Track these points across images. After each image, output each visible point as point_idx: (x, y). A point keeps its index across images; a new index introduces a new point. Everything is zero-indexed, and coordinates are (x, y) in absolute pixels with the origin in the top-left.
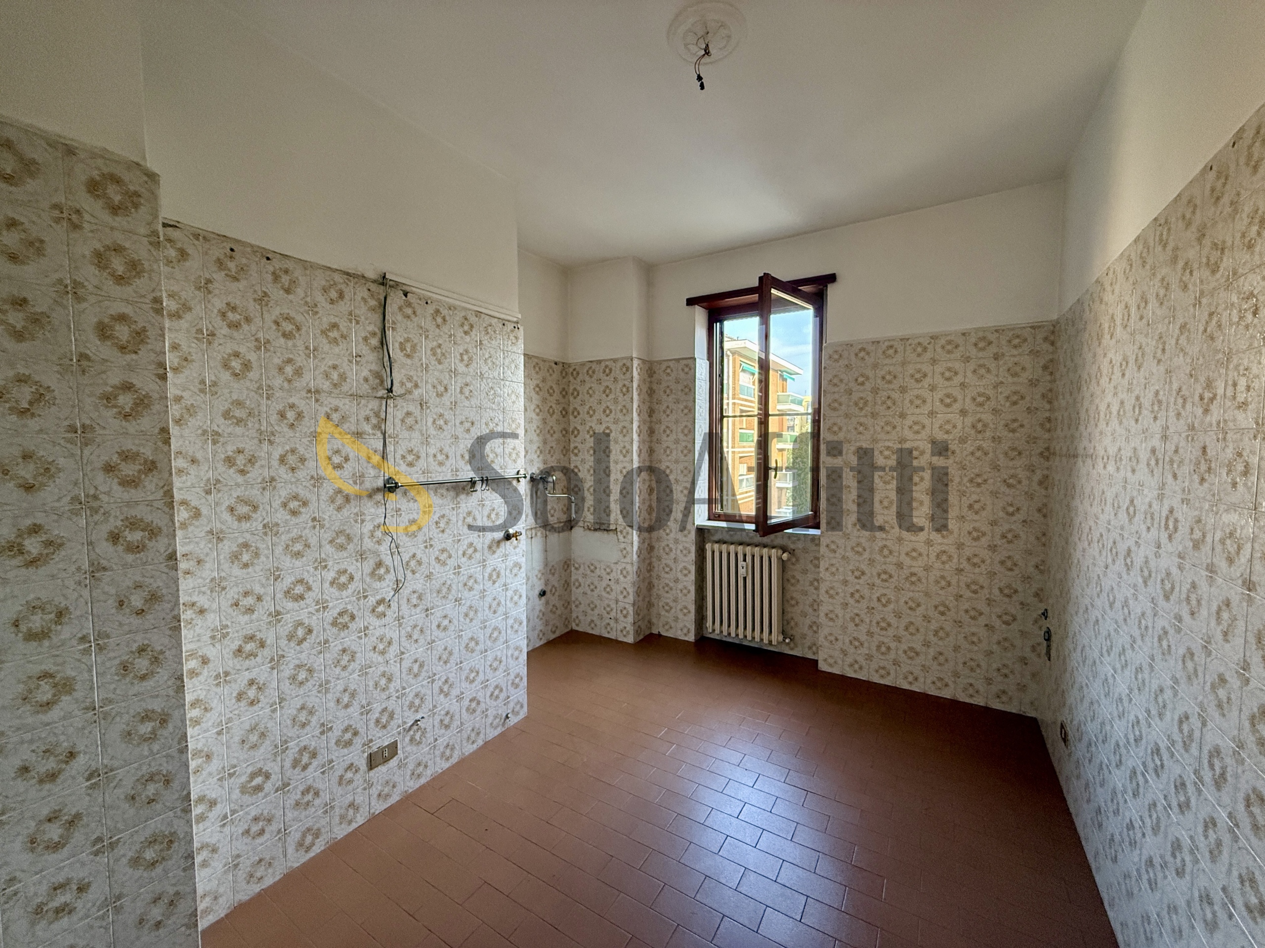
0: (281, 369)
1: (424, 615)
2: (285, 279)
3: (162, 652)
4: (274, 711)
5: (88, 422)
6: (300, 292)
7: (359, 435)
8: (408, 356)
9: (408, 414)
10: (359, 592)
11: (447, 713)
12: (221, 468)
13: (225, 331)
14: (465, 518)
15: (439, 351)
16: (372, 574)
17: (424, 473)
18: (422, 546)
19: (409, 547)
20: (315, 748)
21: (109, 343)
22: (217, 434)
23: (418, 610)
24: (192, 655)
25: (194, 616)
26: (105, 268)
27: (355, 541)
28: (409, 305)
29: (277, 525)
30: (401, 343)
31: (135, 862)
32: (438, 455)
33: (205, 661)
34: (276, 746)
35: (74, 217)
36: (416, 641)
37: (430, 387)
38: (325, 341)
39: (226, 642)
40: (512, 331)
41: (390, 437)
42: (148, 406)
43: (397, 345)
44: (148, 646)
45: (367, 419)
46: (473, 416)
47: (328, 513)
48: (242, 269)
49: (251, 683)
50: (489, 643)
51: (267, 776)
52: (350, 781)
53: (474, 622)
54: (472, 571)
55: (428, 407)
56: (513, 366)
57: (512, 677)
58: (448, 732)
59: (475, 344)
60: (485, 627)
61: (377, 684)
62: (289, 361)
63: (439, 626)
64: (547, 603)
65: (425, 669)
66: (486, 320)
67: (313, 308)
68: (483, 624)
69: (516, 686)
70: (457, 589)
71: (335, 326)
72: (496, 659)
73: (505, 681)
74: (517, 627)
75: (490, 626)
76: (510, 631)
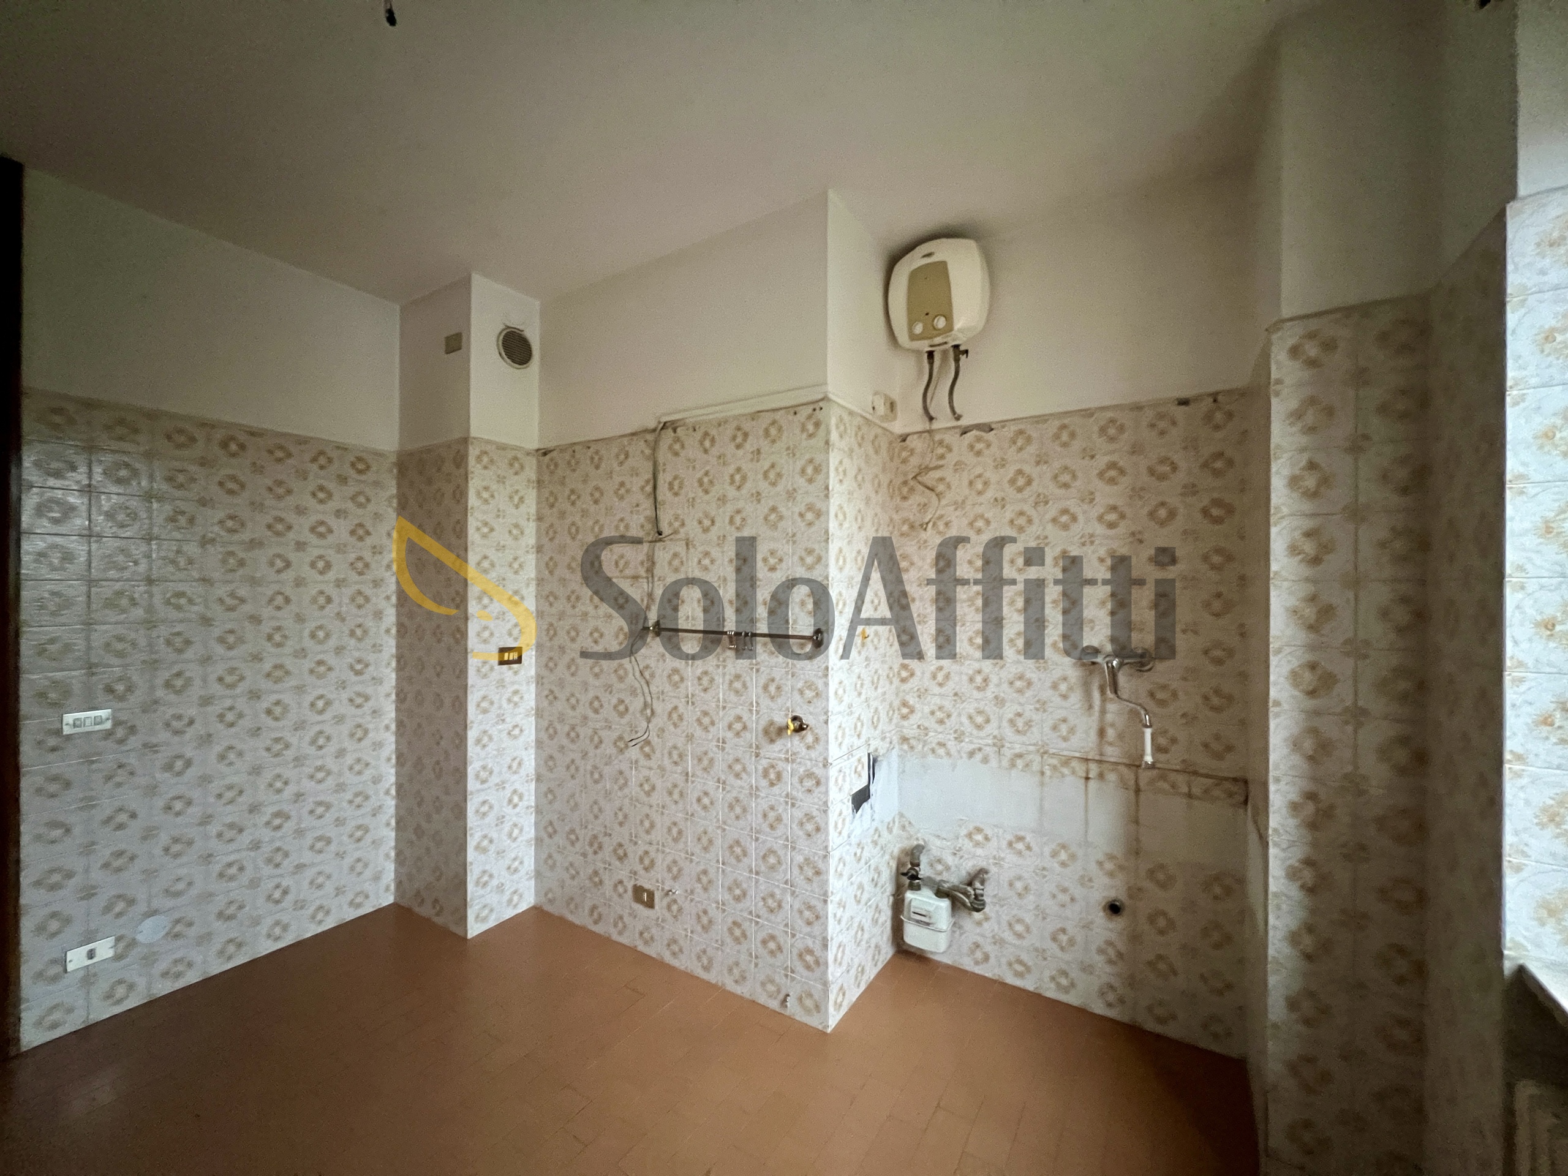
1: (683, 778)
2: (596, 459)
7: (635, 577)
8: (676, 494)
9: (675, 555)
11: (705, 912)
13: (570, 508)
14: (732, 681)
15: (706, 480)
17: (688, 618)
18: (683, 701)
19: (674, 698)
28: (678, 440)
36: (676, 802)
37: (696, 523)
40: (809, 418)
41: (659, 579)
43: (666, 486)
45: (642, 563)
48: (577, 463)
52: (621, 896)
53: (742, 822)
54: (739, 754)
55: (694, 546)
56: (809, 470)
57: (800, 945)
58: (705, 936)
59: (750, 456)
60: (757, 839)
61: (642, 822)
62: (597, 522)
63: (699, 800)
64: (1135, 938)
65: (683, 840)
66: (767, 419)
67: (610, 475)
68: (756, 835)
69: (808, 967)
70: (720, 767)
71: (622, 484)
72: (772, 895)
73: (787, 942)
74: (810, 873)
75: (764, 842)
76: (796, 871)
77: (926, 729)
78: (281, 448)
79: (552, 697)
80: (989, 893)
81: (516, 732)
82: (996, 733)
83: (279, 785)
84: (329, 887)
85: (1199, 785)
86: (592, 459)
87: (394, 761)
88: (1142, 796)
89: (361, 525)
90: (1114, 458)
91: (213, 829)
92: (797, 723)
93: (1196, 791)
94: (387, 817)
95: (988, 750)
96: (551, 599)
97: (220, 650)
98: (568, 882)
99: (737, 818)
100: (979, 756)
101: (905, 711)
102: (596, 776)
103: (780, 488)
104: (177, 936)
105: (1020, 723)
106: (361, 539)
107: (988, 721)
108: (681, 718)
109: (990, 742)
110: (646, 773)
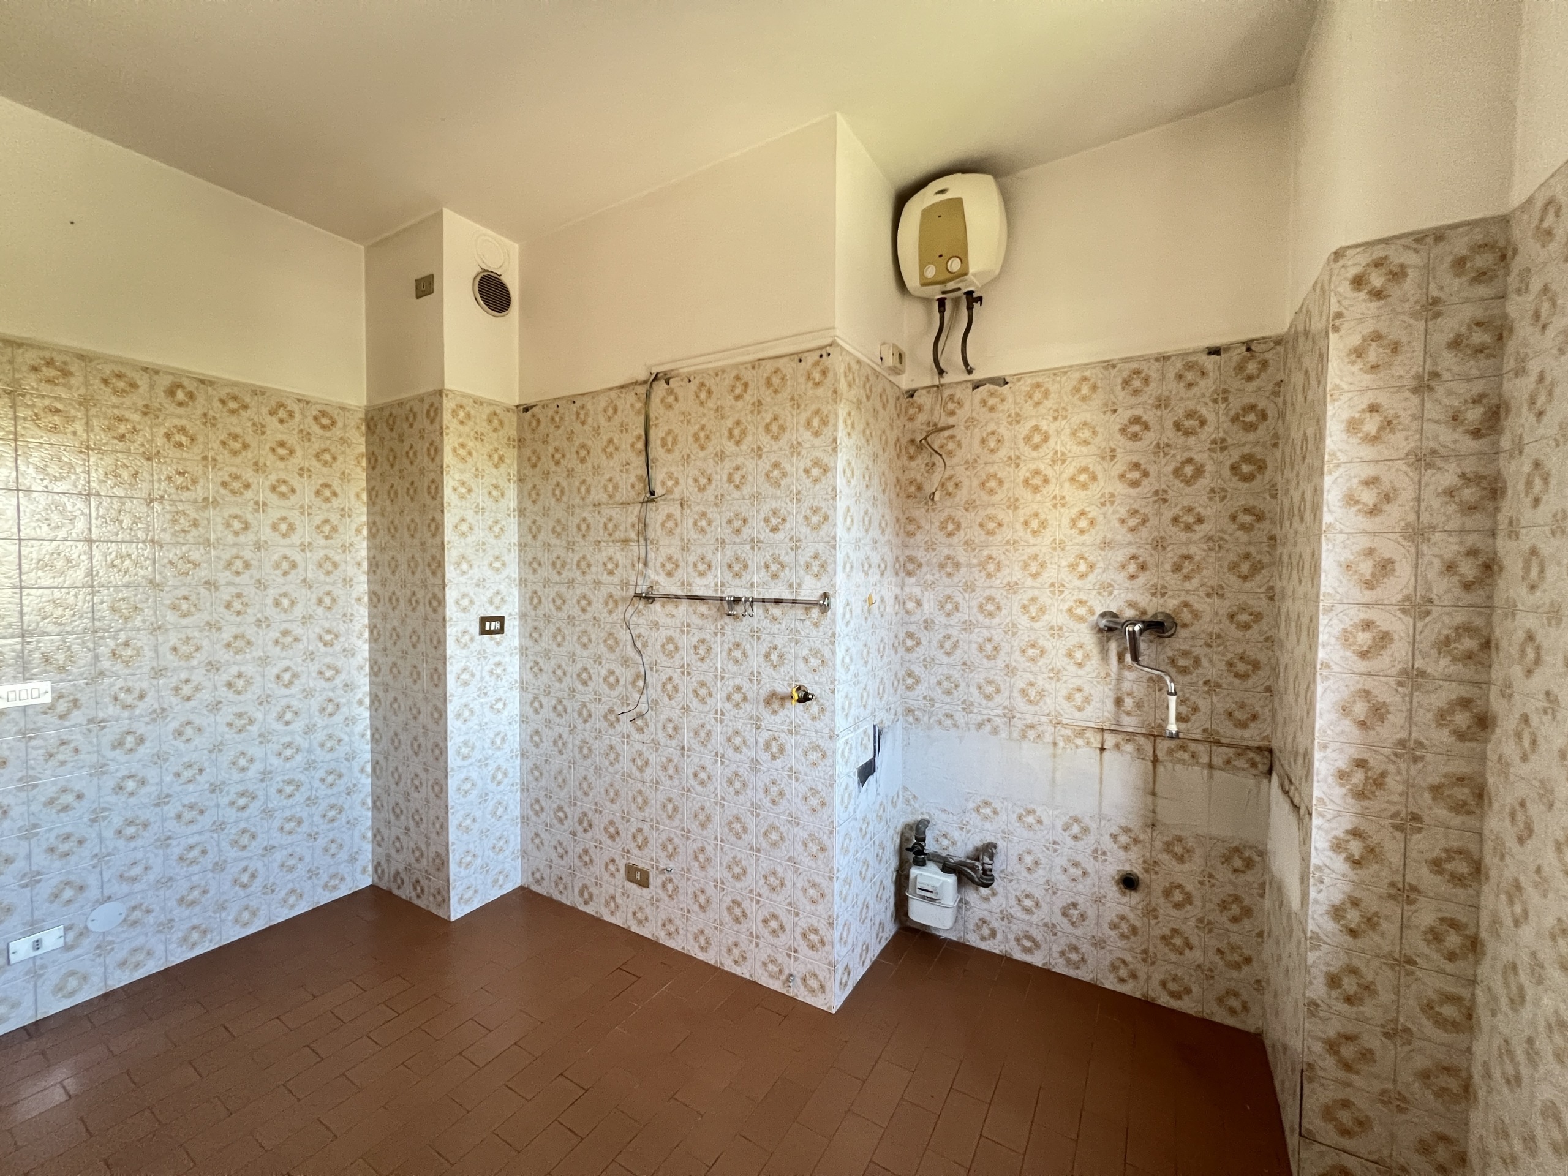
0: (579, 490)
1: (678, 752)
6: (591, 420)
7: (626, 541)
8: (669, 451)
9: (669, 516)
11: (703, 891)
12: (550, 569)
13: (554, 468)
14: (730, 650)
15: (702, 434)
19: (668, 668)
20: (591, 820)
22: (549, 545)
23: (674, 743)
26: (429, 455)
28: (671, 392)
32: (699, 563)
34: (570, 797)
36: (671, 778)
37: (690, 481)
38: (605, 457)
40: (816, 365)
41: (651, 543)
43: (659, 442)
45: (633, 525)
46: (745, 510)
47: (603, 613)
48: (562, 418)
50: (764, 843)
51: (566, 816)
52: (613, 875)
53: (741, 798)
54: (739, 725)
55: (689, 507)
56: (816, 422)
57: (803, 923)
58: (702, 915)
59: (750, 407)
60: (758, 815)
61: (634, 798)
62: (584, 482)
63: (695, 775)
64: (1150, 912)
65: (679, 816)
66: (769, 367)
67: (597, 430)
68: (755, 809)
69: (813, 947)
70: (718, 740)
71: (611, 441)
72: (774, 873)
73: (787, 920)
74: (814, 848)
75: (765, 818)
76: (799, 847)
77: (932, 699)
78: (235, 398)
79: (537, 669)
80: (998, 866)
81: (500, 705)
82: (1007, 703)
83: (243, 762)
84: (302, 870)
85: (1220, 755)
86: (578, 414)
87: (368, 737)
88: (1161, 769)
89: (326, 486)
90: (1138, 412)
91: (171, 810)
92: (801, 694)
93: (1217, 761)
94: (362, 796)
95: (998, 721)
96: (535, 565)
97: (171, 617)
98: (556, 860)
99: (737, 793)
100: (988, 727)
101: (910, 681)
102: (585, 751)
103: (783, 442)
104: (135, 923)
105: (1032, 692)
106: (327, 500)
107: (998, 691)
108: (676, 689)
109: (1000, 713)
110: (638, 746)
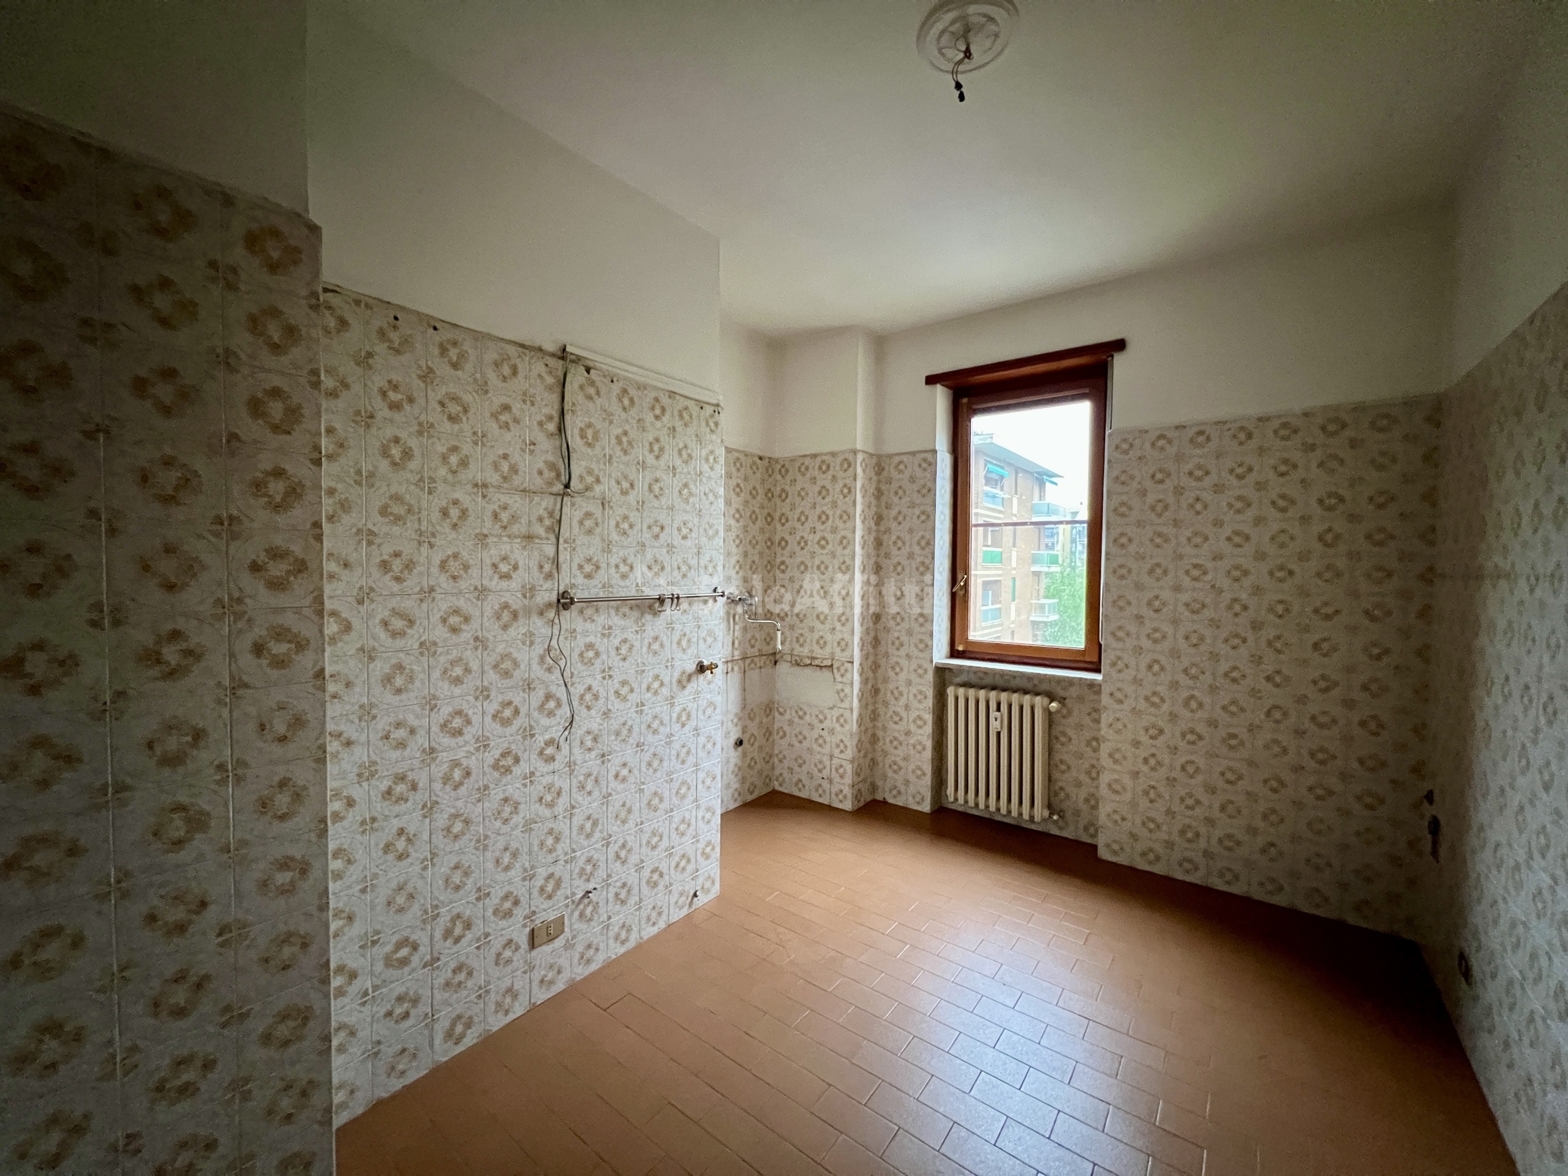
0: (445, 458)
1: (599, 762)
2: (453, 353)
3: (305, 788)
4: (425, 868)
5: (235, 513)
6: (469, 367)
7: (529, 537)
8: (589, 445)
9: (588, 515)
10: (525, 729)
11: (624, 885)
12: (376, 573)
13: (386, 412)
14: (650, 644)
15: (624, 439)
16: (541, 707)
17: (604, 586)
18: (599, 677)
19: (587, 678)
20: (469, 917)
21: (260, 421)
22: (371, 533)
23: (593, 754)
24: (337, 795)
25: (340, 749)
26: (261, 334)
27: (522, 666)
28: (592, 383)
29: (435, 644)
30: (581, 430)
31: (267, 1039)
32: (622, 566)
33: (350, 803)
34: (426, 912)
35: (231, 277)
36: (590, 793)
37: (613, 483)
38: (495, 426)
39: (373, 782)
40: (712, 416)
41: (565, 542)
42: (299, 496)
43: (576, 431)
44: (290, 779)
45: (541, 519)
46: (663, 518)
47: (492, 630)
48: (406, 341)
49: (401, 832)
50: (675, 801)
51: (415, 947)
52: (509, 961)
53: (658, 774)
54: (657, 710)
55: (611, 508)
56: (711, 460)
58: (623, 909)
59: (666, 431)
60: (671, 781)
61: (541, 844)
62: (454, 449)
63: (616, 776)
64: (744, 754)
66: (683, 403)
67: (484, 387)
70: (639, 731)
71: (506, 408)
72: (683, 821)
75: (677, 780)
76: (700, 787)
85: (762, 661)
86: (443, 349)
88: (746, 674)
90: (739, 481)
93: (762, 664)
103: (690, 467)
108: (595, 697)
110: (548, 780)
